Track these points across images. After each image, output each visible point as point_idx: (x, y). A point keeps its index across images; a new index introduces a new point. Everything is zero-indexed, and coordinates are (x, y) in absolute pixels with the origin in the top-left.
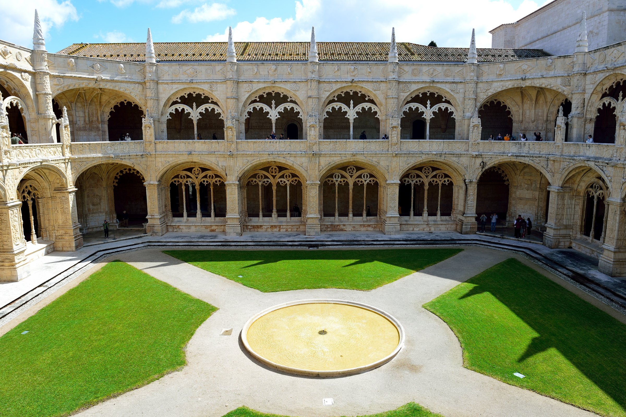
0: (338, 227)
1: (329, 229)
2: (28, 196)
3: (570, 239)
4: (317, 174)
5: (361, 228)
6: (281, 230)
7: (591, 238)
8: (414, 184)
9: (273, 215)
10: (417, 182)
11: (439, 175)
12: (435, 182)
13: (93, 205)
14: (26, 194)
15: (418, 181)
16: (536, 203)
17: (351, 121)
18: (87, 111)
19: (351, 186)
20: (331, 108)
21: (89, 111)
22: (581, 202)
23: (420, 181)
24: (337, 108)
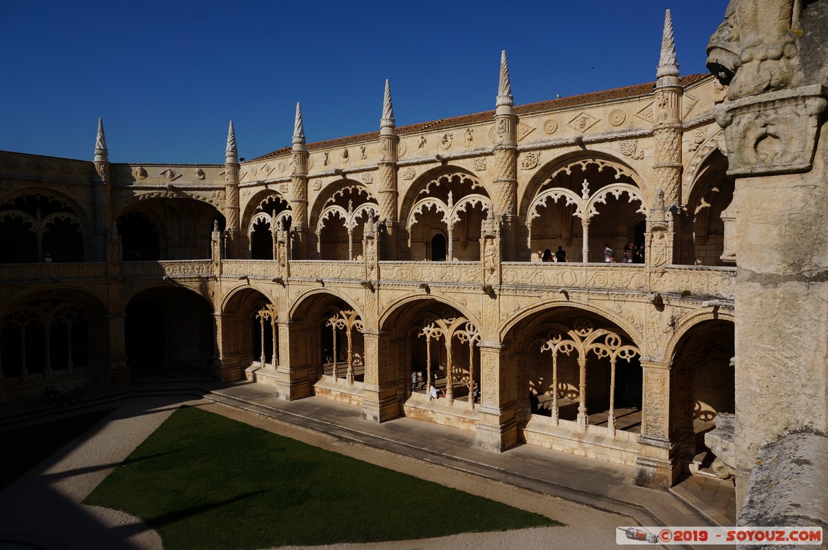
5: (459, 424)
8: (559, 351)
9: (346, 376)
10: (563, 348)
11: (610, 339)
12: (601, 351)
15: (566, 347)
17: (450, 228)
18: (183, 225)
19: (449, 344)
23: (569, 347)
24: (429, 206)
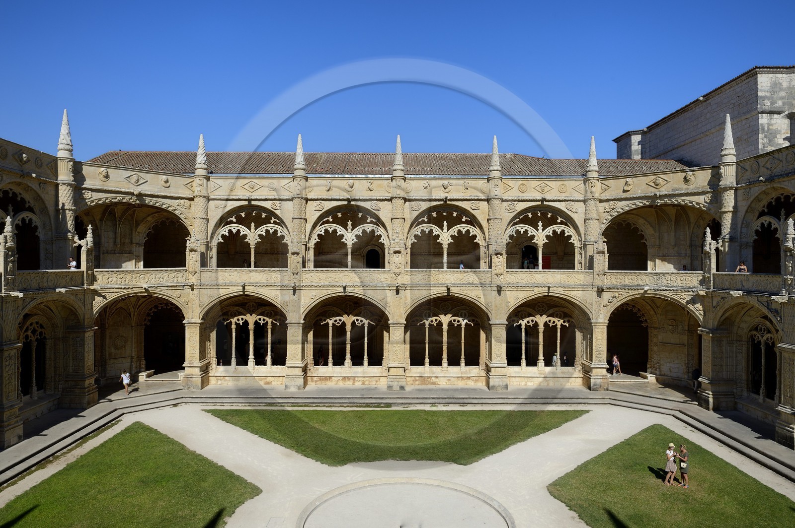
0: (429, 380)
1: (417, 383)
2: (32, 336)
3: (734, 398)
4: (402, 312)
5: (459, 381)
6: (356, 384)
7: (761, 397)
8: (526, 325)
9: (346, 364)
10: (528, 322)
12: (552, 322)
13: (116, 348)
14: (29, 333)
15: (530, 321)
16: (685, 350)
17: (445, 246)
18: (119, 231)
19: (445, 327)
20: (420, 231)
21: (121, 231)
22: (744, 349)
23: (532, 321)
24: (427, 231)
